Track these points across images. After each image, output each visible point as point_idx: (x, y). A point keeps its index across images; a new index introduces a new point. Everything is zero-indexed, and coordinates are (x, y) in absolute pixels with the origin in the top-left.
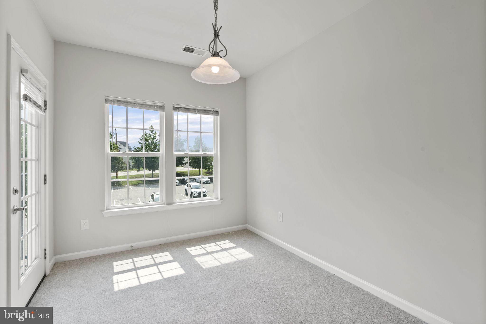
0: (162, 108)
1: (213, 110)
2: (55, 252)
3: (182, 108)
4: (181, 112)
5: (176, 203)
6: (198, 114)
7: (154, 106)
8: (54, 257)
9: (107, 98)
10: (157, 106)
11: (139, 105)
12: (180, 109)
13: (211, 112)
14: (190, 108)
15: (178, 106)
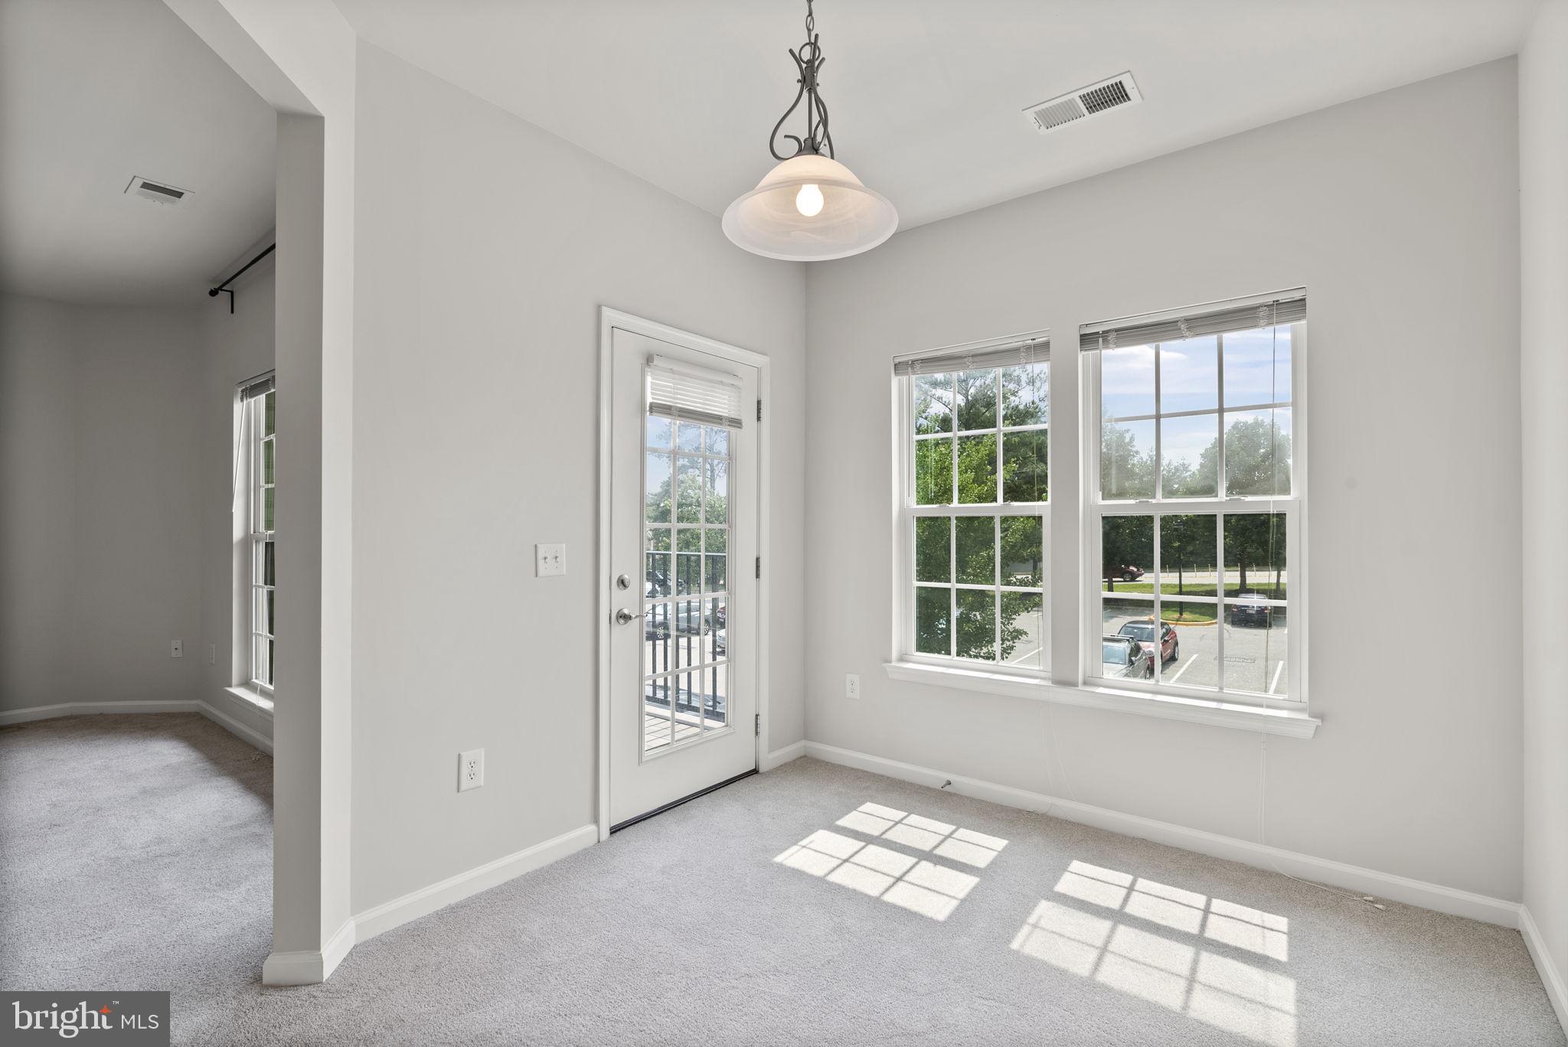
0: (1041, 349)
1: (1269, 300)
2: (806, 731)
3: (1117, 330)
4: (1117, 347)
5: (1099, 686)
6: (1193, 336)
7: (1017, 350)
8: (803, 743)
9: (897, 360)
10: (1028, 348)
11: (976, 359)
12: (1112, 337)
13: (1263, 312)
14: (1151, 321)
15: (1100, 329)
